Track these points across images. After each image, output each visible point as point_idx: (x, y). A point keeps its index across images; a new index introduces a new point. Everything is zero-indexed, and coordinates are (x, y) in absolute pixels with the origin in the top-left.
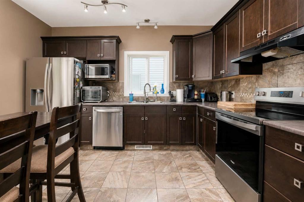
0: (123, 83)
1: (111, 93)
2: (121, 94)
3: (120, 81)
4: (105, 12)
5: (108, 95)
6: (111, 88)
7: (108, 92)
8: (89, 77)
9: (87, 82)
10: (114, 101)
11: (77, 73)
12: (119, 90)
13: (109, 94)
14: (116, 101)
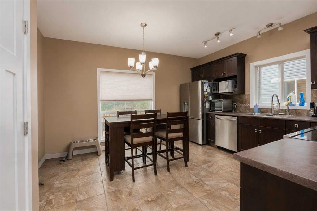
0: (249, 95)
1: (238, 105)
2: (247, 106)
3: (247, 93)
4: (219, 41)
5: (235, 107)
6: (238, 100)
7: (236, 104)
8: (219, 92)
9: (218, 96)
10: (240, 112)
11: (205, 90)
12: (246, 101)
13: (236, 105)
14: (242, 112)
